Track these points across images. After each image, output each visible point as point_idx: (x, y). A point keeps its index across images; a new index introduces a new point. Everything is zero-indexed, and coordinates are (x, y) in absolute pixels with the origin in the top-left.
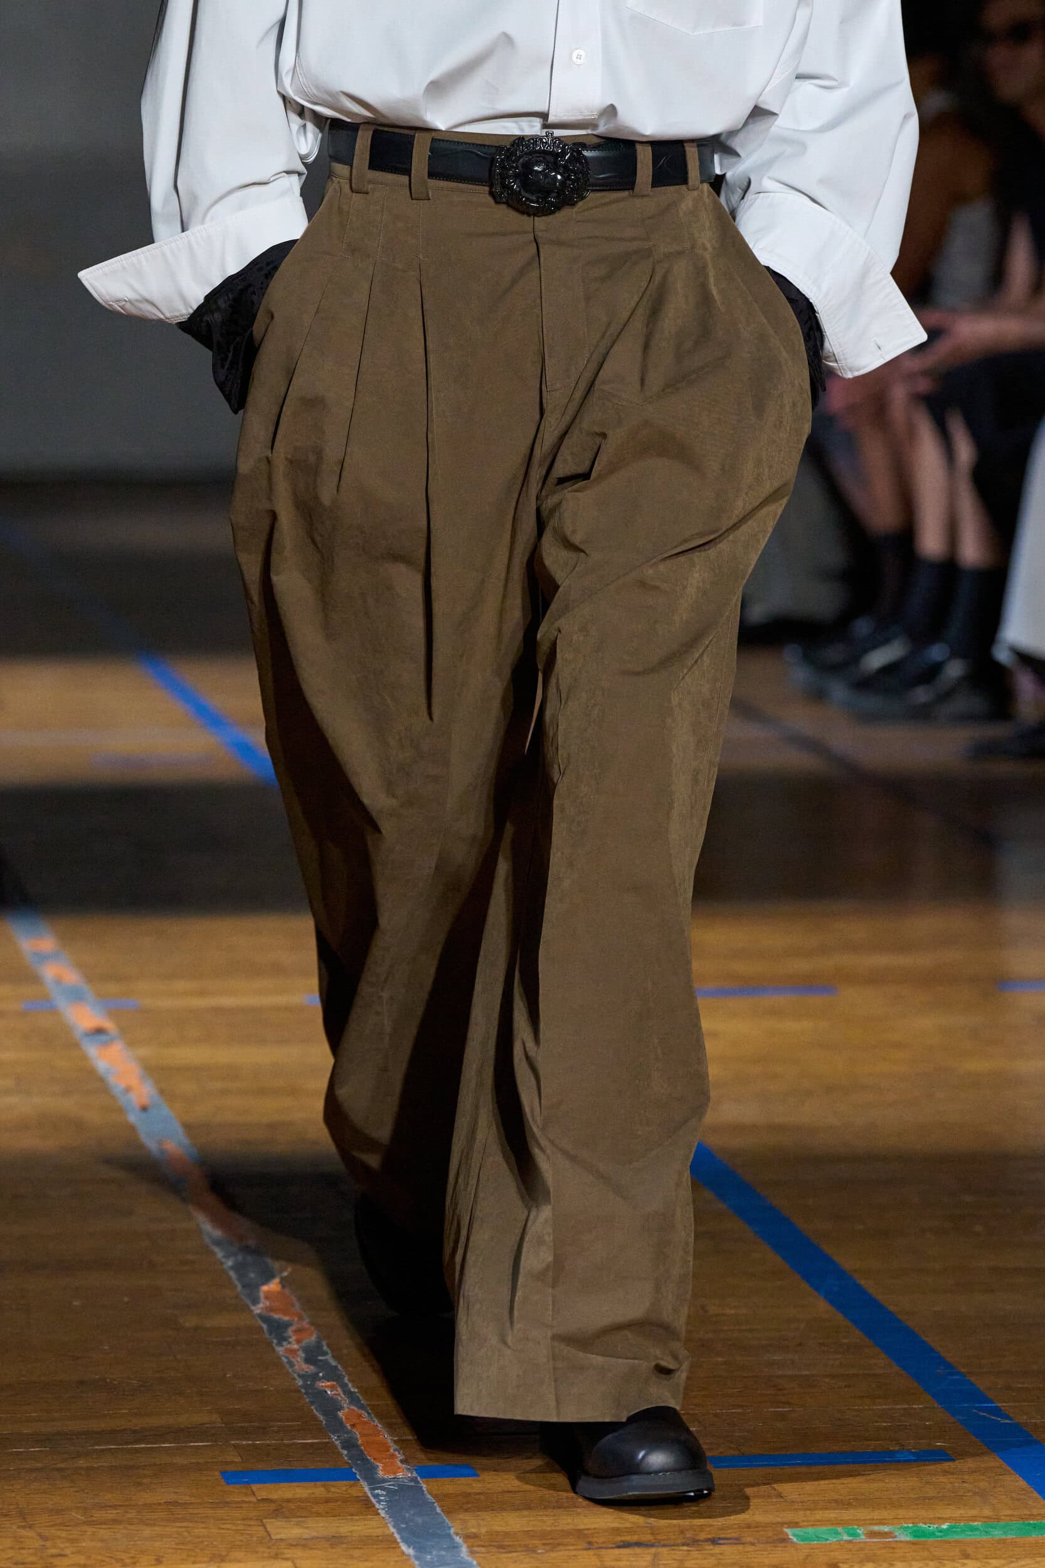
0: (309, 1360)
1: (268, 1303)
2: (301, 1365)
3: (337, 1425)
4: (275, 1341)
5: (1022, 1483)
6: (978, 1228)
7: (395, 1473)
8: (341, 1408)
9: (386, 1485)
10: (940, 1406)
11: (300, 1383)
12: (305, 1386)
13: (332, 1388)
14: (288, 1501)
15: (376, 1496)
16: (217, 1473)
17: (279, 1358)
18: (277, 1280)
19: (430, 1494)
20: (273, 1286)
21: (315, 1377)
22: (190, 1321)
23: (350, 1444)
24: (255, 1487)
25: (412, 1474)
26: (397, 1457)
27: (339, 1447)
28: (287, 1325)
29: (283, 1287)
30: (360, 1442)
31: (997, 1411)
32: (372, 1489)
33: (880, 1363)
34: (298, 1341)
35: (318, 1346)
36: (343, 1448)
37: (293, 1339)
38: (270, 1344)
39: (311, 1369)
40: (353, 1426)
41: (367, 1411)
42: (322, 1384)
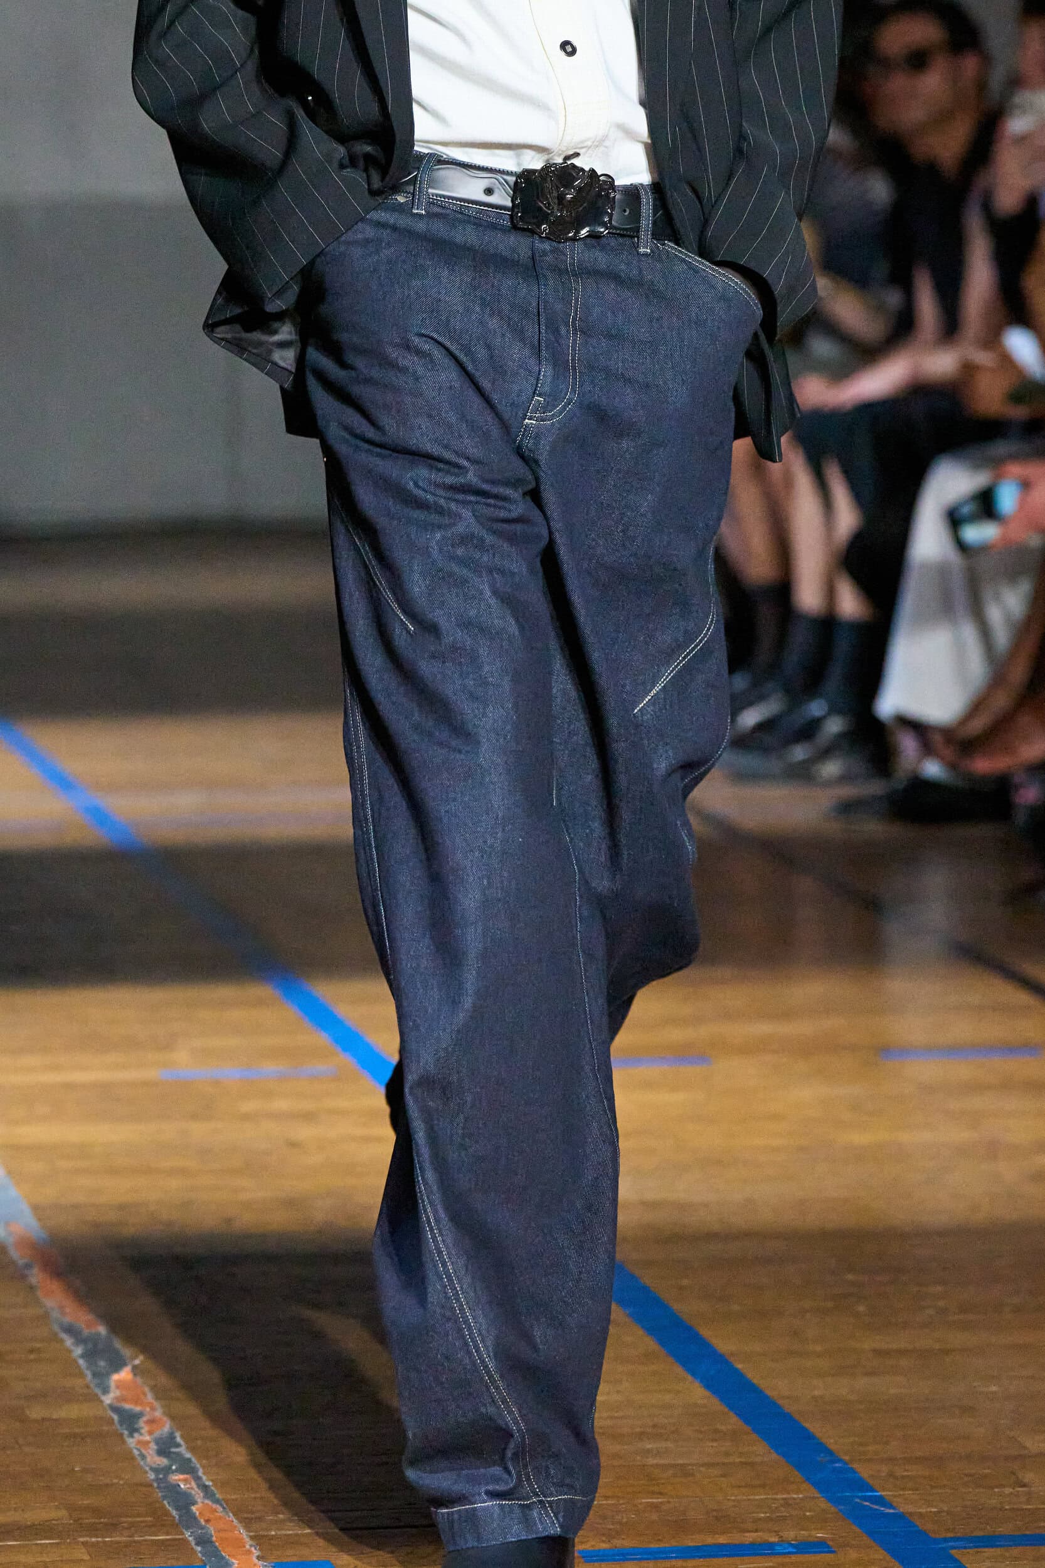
0: (161, 1452)
1: (119, 1393)
2: (153, 1458)
3: (190, 1520)
4: (126, 1432)
6: (861, 1308)
8: (194, 1503)
10: (821, 1496)
11: (152, 1476)
12: (157, 1480)
13: (185, 1481)
17: (131, 1452)
18: (128, 1369)
20: (124, 1375)
21: (167, 1470)
22: (36, 1412)
23: (204, 1541)
26: (253, 1553)
27: (193, 1543)
28: (139, 1415)
29: (135, 1375)
30: (214, 1539)
31: (880, 1501)
33: (760, 1451)
34: (150, 1433)
35: (172, 1437)
36: (197, 1544)
37: (145, 1429)
38: (122, 1435)
39: (163, 1461)
40: (207, 1521)
41: (221, 1505)
42: (175, 1478)
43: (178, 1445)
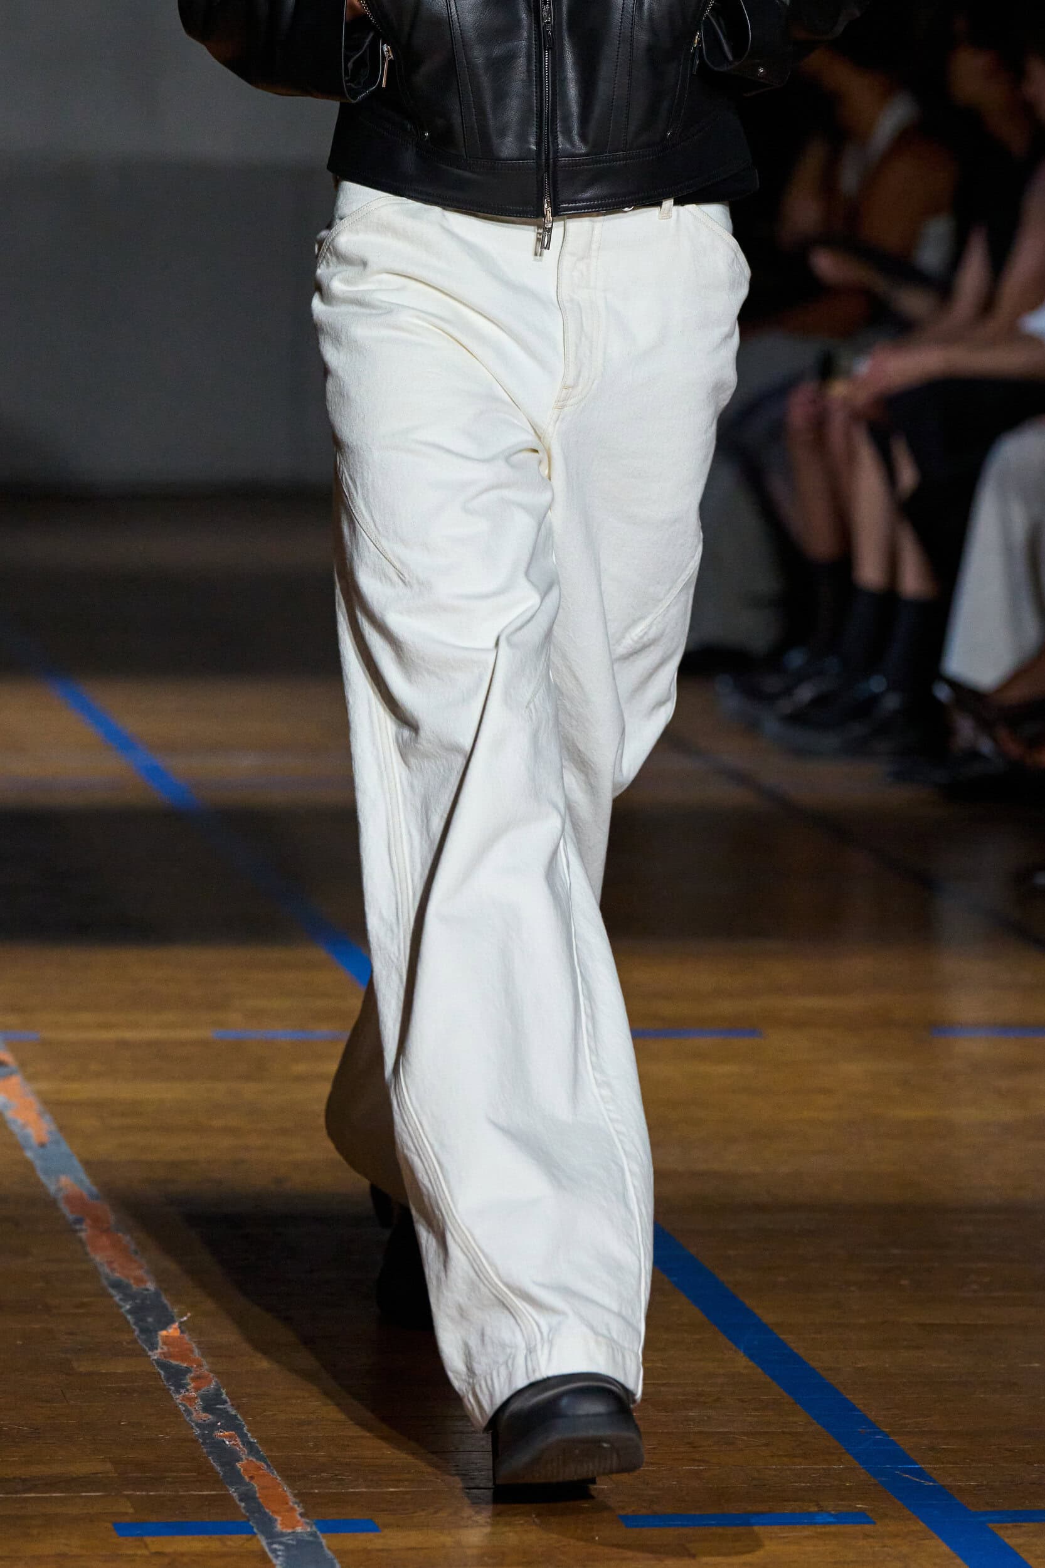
0: (206, 1409)
1: (165, 1349)
2: (199, 1415)
3: (235, 1478)
4: (173, 1388)
5: (945, 1548)
6: (904, 1282)
7: (293, 1528)
8: (239, 1460)
9: (284, 1539)
10: (861, 1467)
11: (197, 1431)
12: (203, 1436)
13: (230, 1438)
14: (183, 1554)
15: (274, 1551)
16: (109, 1525)
17: (177, 1408)
18: (176, 1325)
19: (329, 1548)
20: (173, 1331)
21: (212, 1426)
22: (83, 1366)
23: (248, 1497)
24: (148, 1540)
25: (311, 1527)
26: (295, 1510)
27: (237, 1499)
28: (188, 1370)
29: (182, 1332)
30: (258, 1495)
31: (920, 1473)
32: (270, 1544)
33: (800, 1420)
34: (197, 1389)
35: (217, 1393)
36: (241, 1500)
37: (191, 1385)
38: (167, 1392)
39: (208, 1417)
40: (252, 1478)
41: (266, 1463)
42: (220, 1434)
43: (225, 1402)
